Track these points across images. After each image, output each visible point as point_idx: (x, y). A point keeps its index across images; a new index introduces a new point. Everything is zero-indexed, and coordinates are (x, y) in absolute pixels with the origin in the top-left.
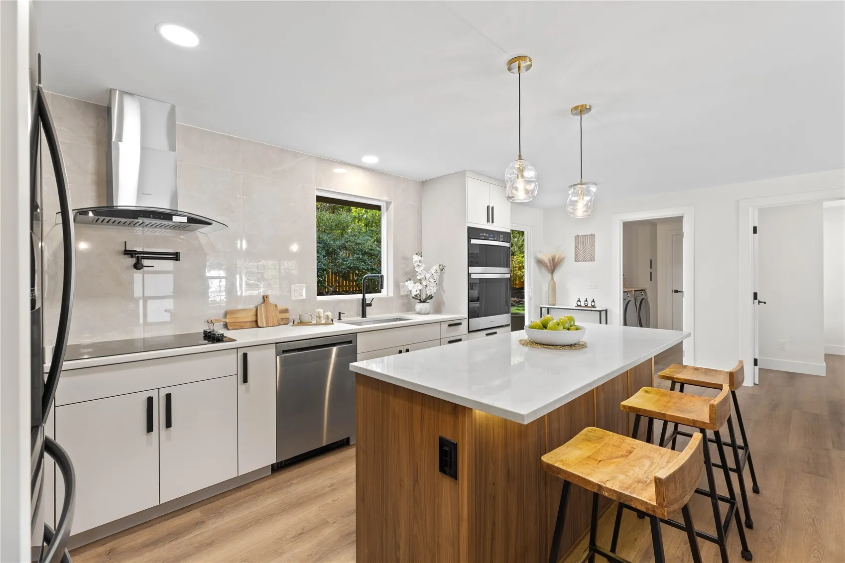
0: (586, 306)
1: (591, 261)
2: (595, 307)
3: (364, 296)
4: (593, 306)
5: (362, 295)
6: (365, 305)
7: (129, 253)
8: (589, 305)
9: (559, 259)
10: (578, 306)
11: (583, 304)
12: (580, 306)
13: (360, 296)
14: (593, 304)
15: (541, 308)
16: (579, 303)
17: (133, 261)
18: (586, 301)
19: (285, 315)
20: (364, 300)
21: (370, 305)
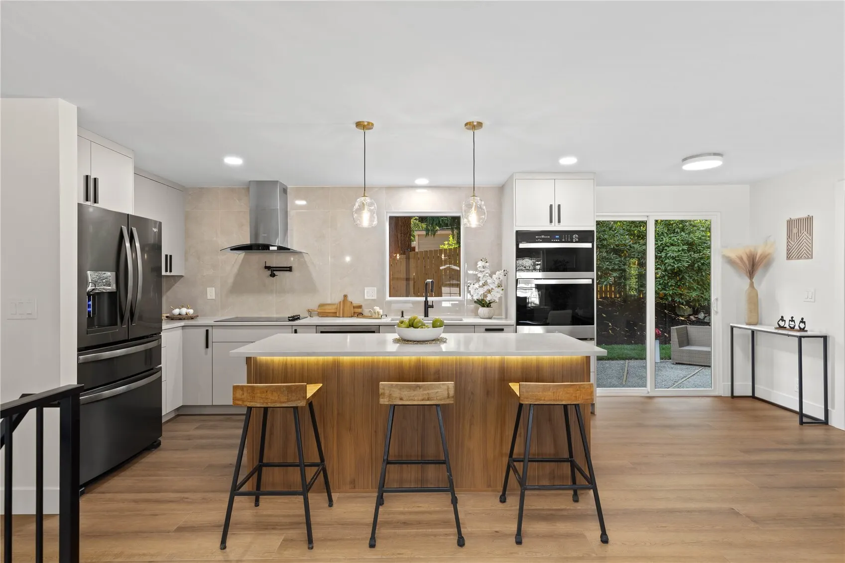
0: (792, 328)
1: (808, 258)
2: (806, 331)
3: (426, 299)
4: (803, 330)
5: (425, 298)
6: (427, 307)
7: (267, 268)
8: (797, 327)
9: (761, 255)
10: (781, 327)
11: (787, 326)
12: (783, 328)
13: (423, 299)
14: (802, 326)
15: (732, 328)
16: (782, 324)
17: (269, 272)
18: (792, 321)
19: (359, 310)
20: (426, 302)
21: (432, 307)
